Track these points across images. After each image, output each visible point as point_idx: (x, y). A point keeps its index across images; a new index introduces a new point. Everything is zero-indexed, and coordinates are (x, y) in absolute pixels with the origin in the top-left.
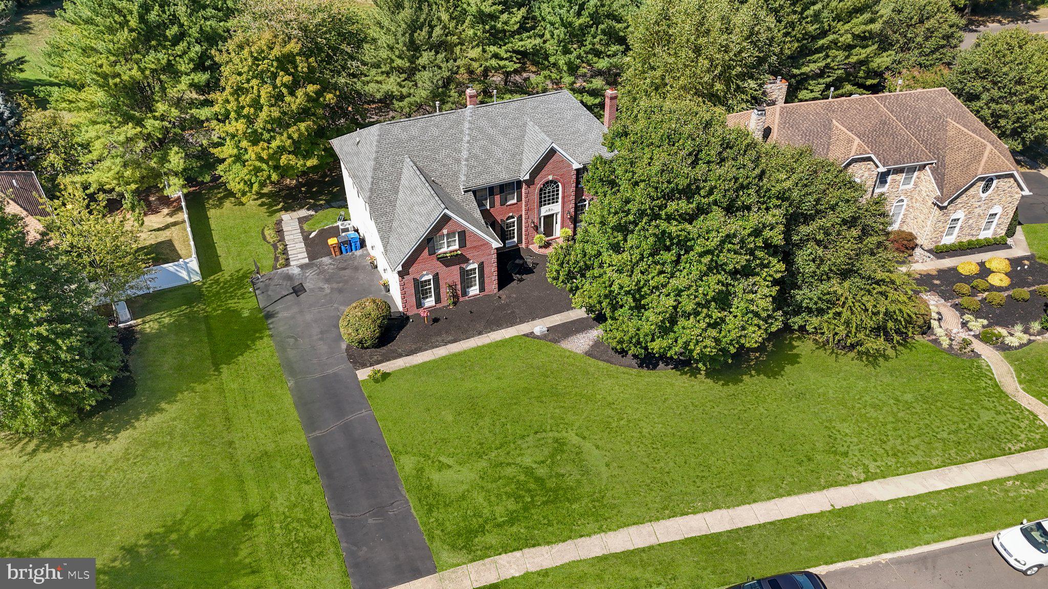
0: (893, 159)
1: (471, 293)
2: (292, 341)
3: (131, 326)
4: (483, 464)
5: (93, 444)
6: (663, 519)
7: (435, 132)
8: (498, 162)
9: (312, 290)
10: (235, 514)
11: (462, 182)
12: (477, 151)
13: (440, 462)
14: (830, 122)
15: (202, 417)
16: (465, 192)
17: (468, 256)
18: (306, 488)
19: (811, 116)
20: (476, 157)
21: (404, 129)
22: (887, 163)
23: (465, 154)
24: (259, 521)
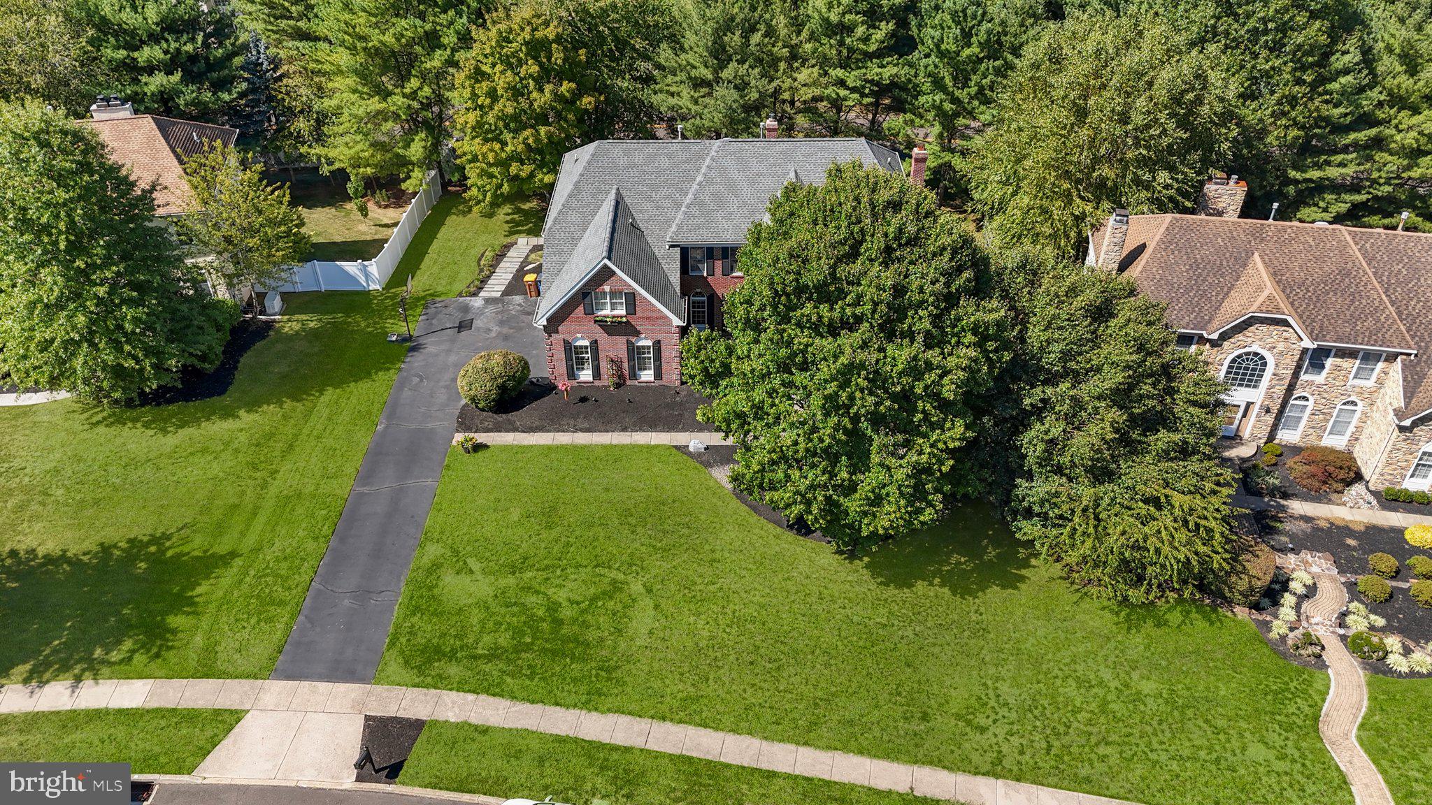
0: (1337, 332)
1: (644, 378)
2: (416, 380)
3: (274, 321)
4: (511, 581)
5: (151, 432)
6: (672, 720)
7: (665, 163)
8: (728, 217)
9: (478, 329)
10: (222, 548)
11: (671, 234)
12: (706, 198)
13: (465, 563)
14: (1250, 254)
15: (270, 436)
16: (671, 246)
17: (638, 328)
18: (310, 545)
19: (1220, 240)
20: (702, 204)
21: (627, 153)
22: (1324, 336)
23: (689, 199)
24: (238, 562)
